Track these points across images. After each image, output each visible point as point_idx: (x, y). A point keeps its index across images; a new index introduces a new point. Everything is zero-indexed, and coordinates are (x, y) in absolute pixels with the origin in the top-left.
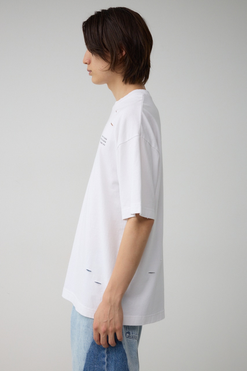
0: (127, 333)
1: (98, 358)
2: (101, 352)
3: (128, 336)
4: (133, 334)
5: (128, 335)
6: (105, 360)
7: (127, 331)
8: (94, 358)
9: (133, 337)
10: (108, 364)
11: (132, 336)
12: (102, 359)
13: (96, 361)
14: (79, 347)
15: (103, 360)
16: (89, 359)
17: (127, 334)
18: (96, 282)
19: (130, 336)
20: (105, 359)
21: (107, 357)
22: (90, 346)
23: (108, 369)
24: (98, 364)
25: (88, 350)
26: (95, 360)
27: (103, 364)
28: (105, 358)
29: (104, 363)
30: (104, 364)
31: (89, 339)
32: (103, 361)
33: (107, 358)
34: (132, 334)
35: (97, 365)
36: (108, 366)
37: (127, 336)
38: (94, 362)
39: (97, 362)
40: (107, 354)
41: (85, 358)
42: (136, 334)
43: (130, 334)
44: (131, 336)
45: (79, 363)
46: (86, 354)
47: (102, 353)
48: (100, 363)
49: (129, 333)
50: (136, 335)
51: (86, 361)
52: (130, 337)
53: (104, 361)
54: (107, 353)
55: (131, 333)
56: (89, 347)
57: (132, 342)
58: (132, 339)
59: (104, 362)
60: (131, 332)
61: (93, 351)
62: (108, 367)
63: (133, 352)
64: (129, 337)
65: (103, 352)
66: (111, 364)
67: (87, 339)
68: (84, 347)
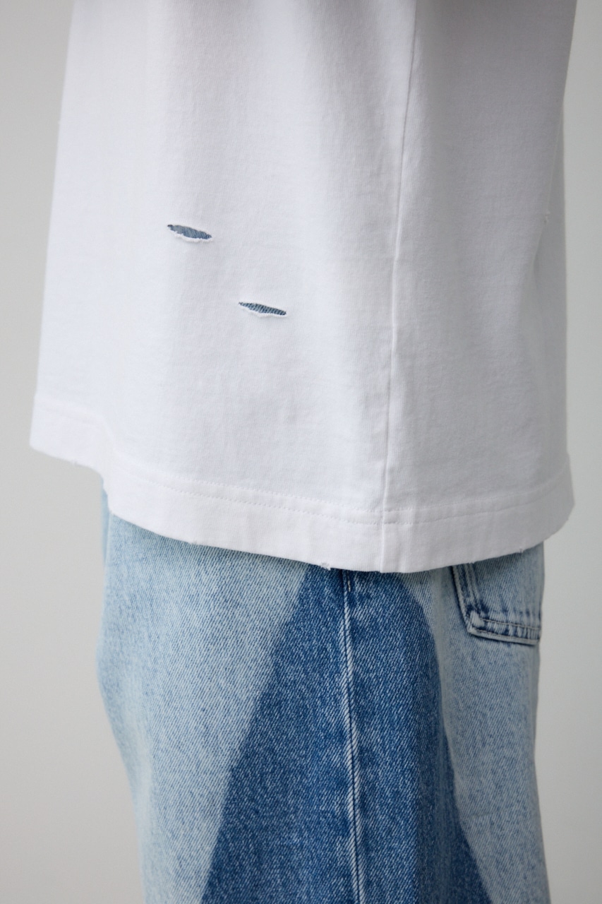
0: (470, 609)
1: (308, 789)
2: (320, 758)
3: (481, 629)
4: (505, 611)
5: (476, 619)
6: (350, 807)
7: (471, 600)
8: (285, 793)
9: (511, 632)
10: (366, 835)
11: (503, 627)
12: (329, 802)
13: (297, 809)
14: (158, 741)
15: (336, 808)
16: (252, 800)
17: (474, 614)
18: (250, 306)
19: (489, 625)
20: (350, 799)
21: (362, 786)
22: (247, 718)
23: (369, 860)
24: (309, 829)
25: (236, 746)
26: (291, 802)
27: (337, 830)
28: (346, 790)
29: (343, 827)
30: (346, 834)
31: (240, 678)
32: (338, 812)
33: (363, 796)
34: (500, 617)
35: (301, 835)
36: (367, 845)
37: (472, 630)
38: (285, 814)
39: (300, 813)
40: (363, 766)
41: (220, 800)
42: (523, 609)
43: (492, 615)
44: (496, 627)
45: (175, 837)
46: (224, 776)
47: (330, 762)
48: (319, 823)
49: (483, 608)
50: (525, 618)
51: (227, 812)
52: (490, 636)
53: (344, 813)
54: (361, 760)
55: (498, 607)
56: (246, 726)
57: (504, 665)
58: (501, 645)
59: (345, 821)
60: (493, 602)
61: (272, 750)
62: (368, 850)
63: (514, 729)
64: (484, 634)
65: (336, 759)
66: (390, 832)
67: (222, 681)
68: (206, 734)
